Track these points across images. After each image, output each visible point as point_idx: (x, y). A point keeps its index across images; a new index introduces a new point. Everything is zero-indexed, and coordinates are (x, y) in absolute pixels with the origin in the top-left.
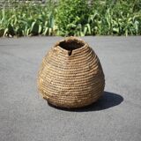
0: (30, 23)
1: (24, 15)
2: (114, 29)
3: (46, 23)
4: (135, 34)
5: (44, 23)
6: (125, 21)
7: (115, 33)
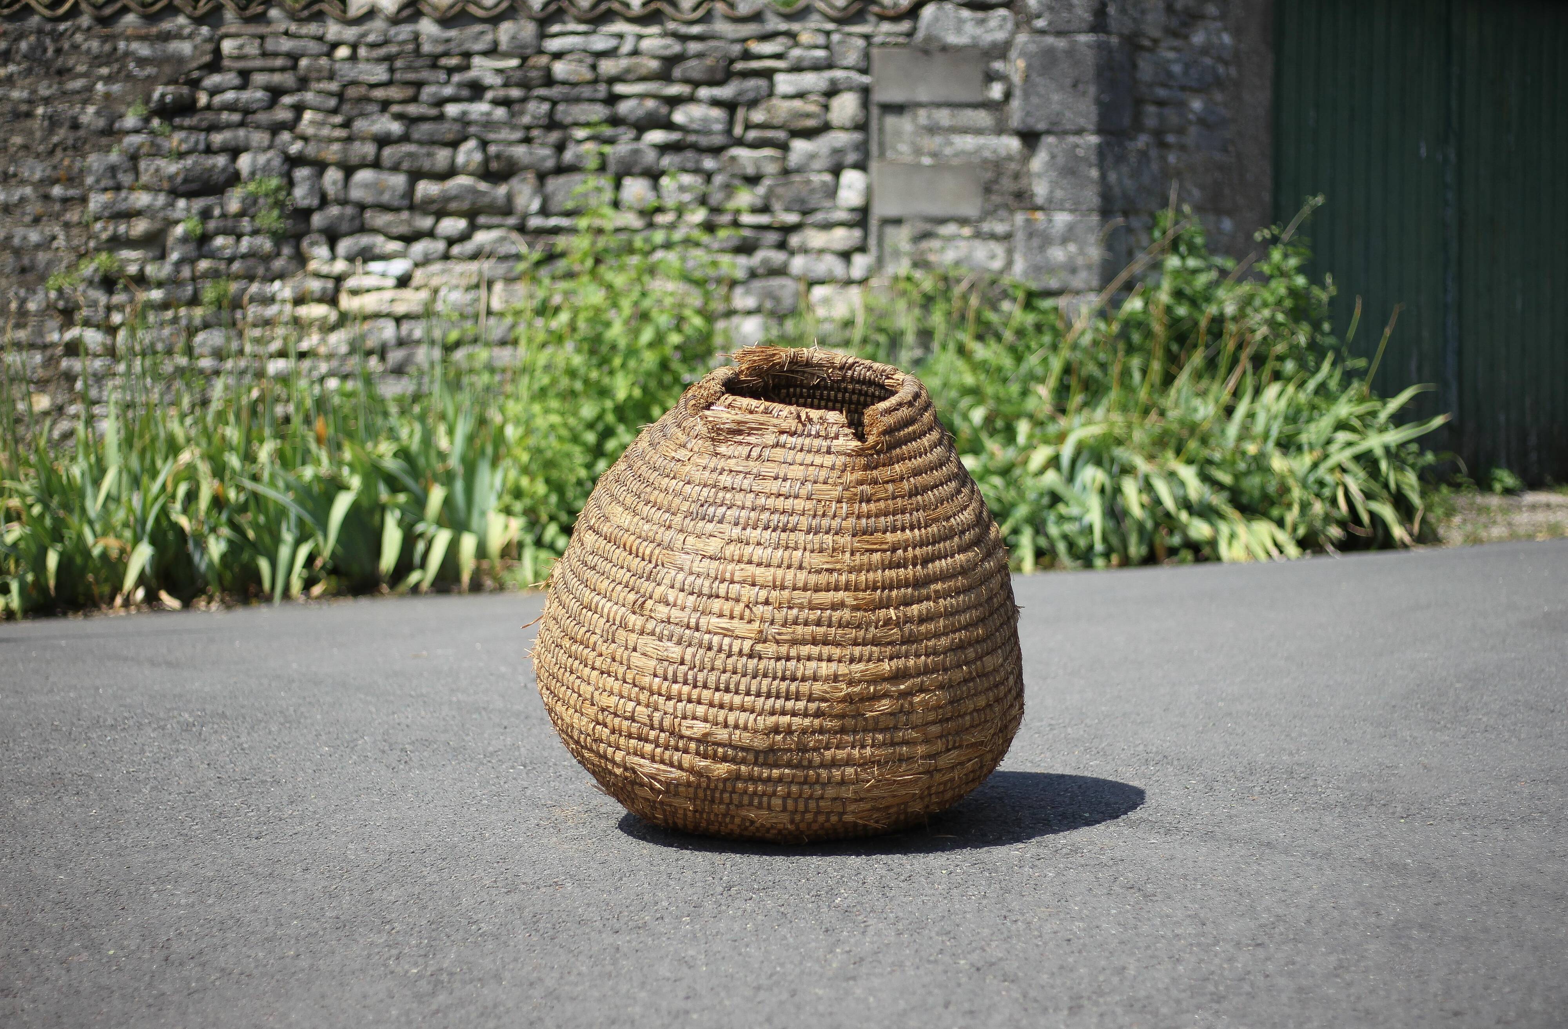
0: (318, 500)
1: (266, 451)
3: (436, 496)
4: (1084, 558)
5: (420, 502)
6: (1005, 472)
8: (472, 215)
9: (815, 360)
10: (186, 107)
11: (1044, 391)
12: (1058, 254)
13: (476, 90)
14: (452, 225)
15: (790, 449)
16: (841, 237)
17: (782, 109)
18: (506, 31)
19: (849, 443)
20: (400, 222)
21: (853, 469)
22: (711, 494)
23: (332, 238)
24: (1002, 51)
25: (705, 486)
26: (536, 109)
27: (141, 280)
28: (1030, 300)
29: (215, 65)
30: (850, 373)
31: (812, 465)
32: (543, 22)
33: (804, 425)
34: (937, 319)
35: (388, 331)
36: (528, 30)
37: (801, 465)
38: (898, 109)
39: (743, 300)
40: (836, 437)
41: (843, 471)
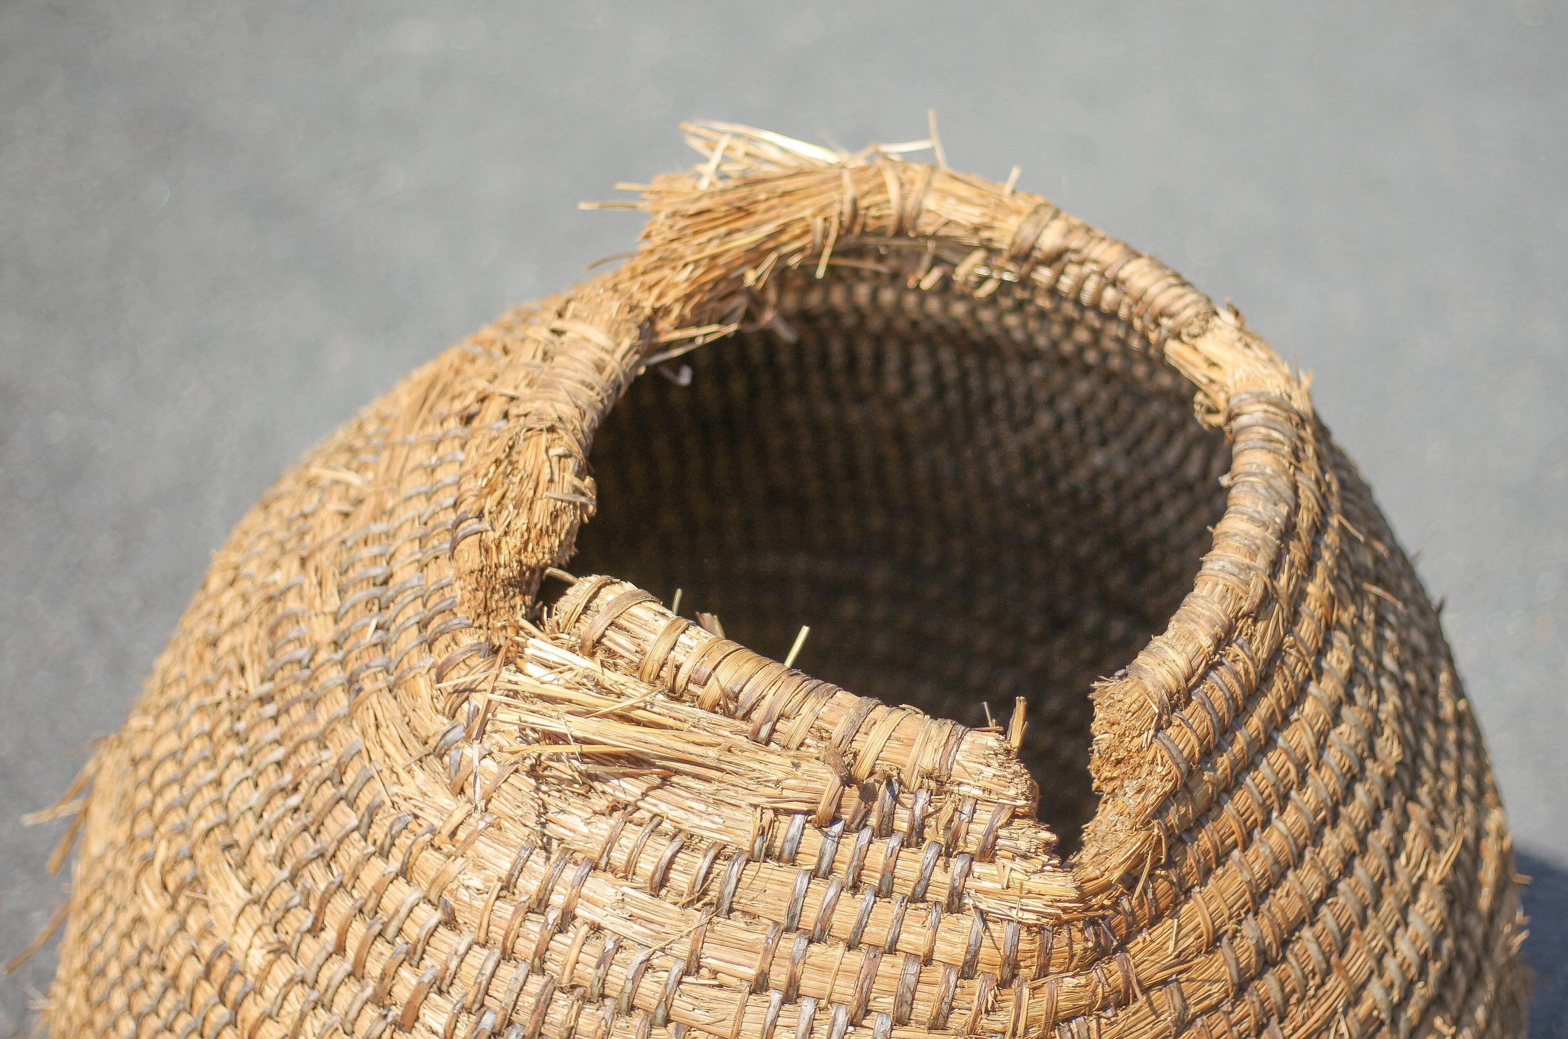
9: (927, 225)
15: (814, 874)
19: (1036, 883)
21: (1043, 971)
22: (528, 1001)
25: (507, 955)
30: (1044, 275)
31: (892, 949)
33: (868, 794)
37: (851, 946)
40: (988, 854)
41: (1003, 984)
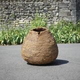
0: (16, 37)
1: (12, 34)
2: (62, 40)
3: (25, 37)
4: (74, 42)
6: (68, 36)
7: (63, 42)
8: (29, 16)
10: (7, 8)
11: (71, 30)
12: (73, 19)
13: (29, 7)
14: (27, 17)
16: (56, 18)
17: (52, 8)
18: (31, 2)
20: (23, 17)
23: (18, 18)
24: (69, 4)
26: (33, 8)
27: (4, 21)
28: (71, 23)
29: (9, 5)
32: (34, 2)
34: (64, 24)
35: (22, 25)
36: (33, 2)
38: (61, 8)
39: (49, 23)
